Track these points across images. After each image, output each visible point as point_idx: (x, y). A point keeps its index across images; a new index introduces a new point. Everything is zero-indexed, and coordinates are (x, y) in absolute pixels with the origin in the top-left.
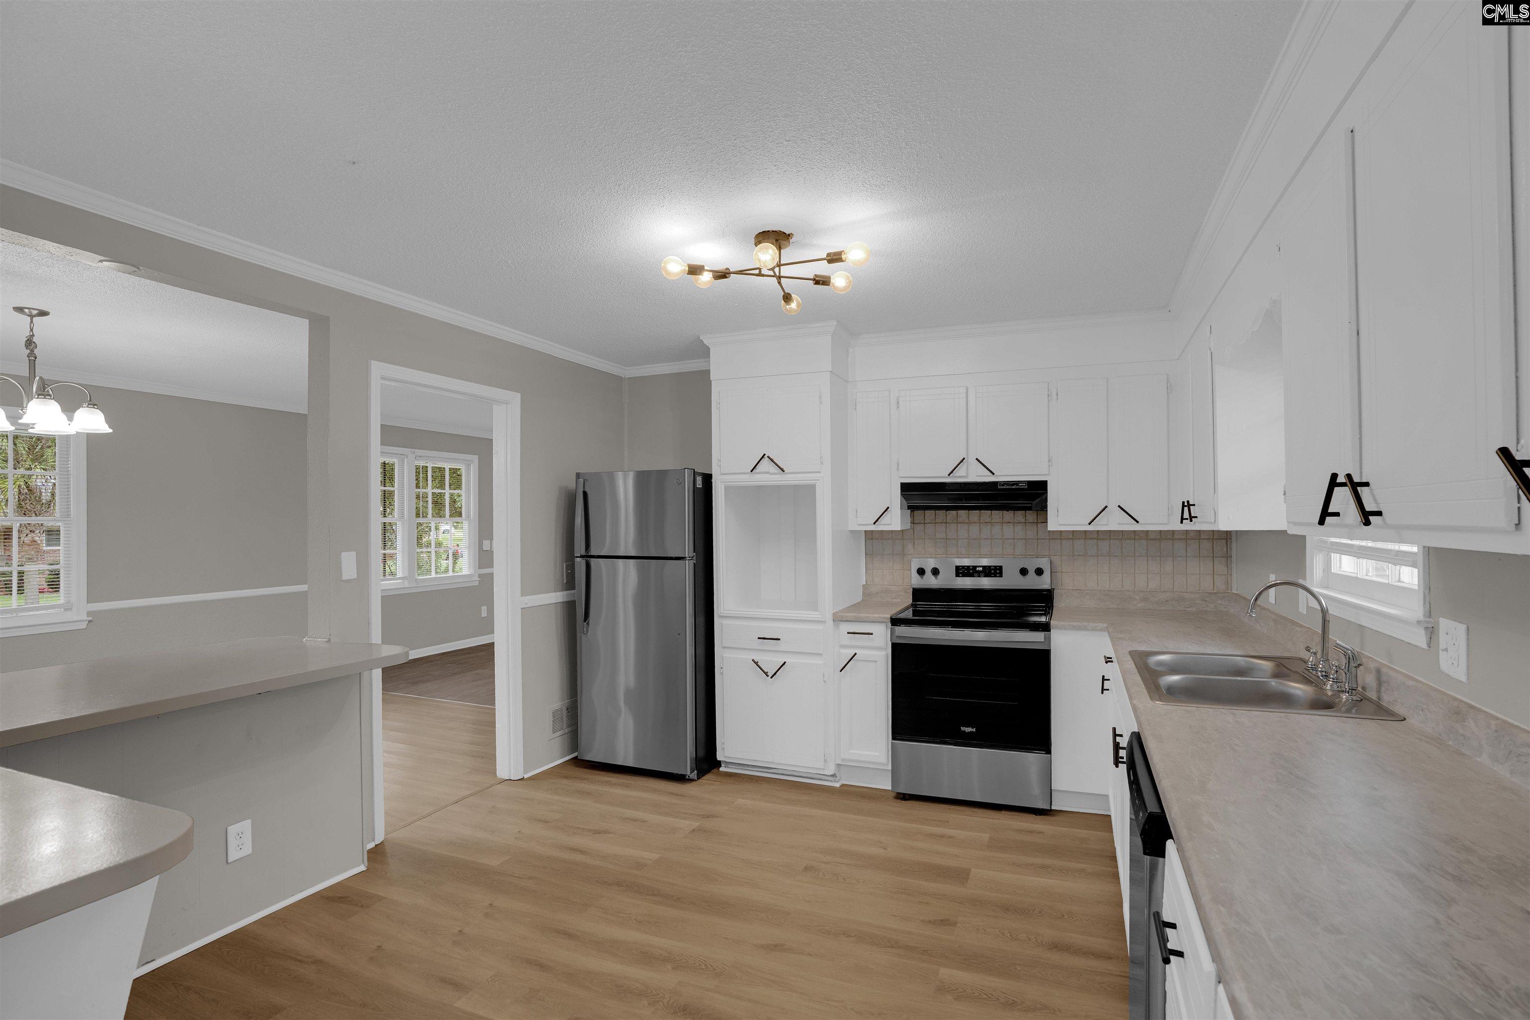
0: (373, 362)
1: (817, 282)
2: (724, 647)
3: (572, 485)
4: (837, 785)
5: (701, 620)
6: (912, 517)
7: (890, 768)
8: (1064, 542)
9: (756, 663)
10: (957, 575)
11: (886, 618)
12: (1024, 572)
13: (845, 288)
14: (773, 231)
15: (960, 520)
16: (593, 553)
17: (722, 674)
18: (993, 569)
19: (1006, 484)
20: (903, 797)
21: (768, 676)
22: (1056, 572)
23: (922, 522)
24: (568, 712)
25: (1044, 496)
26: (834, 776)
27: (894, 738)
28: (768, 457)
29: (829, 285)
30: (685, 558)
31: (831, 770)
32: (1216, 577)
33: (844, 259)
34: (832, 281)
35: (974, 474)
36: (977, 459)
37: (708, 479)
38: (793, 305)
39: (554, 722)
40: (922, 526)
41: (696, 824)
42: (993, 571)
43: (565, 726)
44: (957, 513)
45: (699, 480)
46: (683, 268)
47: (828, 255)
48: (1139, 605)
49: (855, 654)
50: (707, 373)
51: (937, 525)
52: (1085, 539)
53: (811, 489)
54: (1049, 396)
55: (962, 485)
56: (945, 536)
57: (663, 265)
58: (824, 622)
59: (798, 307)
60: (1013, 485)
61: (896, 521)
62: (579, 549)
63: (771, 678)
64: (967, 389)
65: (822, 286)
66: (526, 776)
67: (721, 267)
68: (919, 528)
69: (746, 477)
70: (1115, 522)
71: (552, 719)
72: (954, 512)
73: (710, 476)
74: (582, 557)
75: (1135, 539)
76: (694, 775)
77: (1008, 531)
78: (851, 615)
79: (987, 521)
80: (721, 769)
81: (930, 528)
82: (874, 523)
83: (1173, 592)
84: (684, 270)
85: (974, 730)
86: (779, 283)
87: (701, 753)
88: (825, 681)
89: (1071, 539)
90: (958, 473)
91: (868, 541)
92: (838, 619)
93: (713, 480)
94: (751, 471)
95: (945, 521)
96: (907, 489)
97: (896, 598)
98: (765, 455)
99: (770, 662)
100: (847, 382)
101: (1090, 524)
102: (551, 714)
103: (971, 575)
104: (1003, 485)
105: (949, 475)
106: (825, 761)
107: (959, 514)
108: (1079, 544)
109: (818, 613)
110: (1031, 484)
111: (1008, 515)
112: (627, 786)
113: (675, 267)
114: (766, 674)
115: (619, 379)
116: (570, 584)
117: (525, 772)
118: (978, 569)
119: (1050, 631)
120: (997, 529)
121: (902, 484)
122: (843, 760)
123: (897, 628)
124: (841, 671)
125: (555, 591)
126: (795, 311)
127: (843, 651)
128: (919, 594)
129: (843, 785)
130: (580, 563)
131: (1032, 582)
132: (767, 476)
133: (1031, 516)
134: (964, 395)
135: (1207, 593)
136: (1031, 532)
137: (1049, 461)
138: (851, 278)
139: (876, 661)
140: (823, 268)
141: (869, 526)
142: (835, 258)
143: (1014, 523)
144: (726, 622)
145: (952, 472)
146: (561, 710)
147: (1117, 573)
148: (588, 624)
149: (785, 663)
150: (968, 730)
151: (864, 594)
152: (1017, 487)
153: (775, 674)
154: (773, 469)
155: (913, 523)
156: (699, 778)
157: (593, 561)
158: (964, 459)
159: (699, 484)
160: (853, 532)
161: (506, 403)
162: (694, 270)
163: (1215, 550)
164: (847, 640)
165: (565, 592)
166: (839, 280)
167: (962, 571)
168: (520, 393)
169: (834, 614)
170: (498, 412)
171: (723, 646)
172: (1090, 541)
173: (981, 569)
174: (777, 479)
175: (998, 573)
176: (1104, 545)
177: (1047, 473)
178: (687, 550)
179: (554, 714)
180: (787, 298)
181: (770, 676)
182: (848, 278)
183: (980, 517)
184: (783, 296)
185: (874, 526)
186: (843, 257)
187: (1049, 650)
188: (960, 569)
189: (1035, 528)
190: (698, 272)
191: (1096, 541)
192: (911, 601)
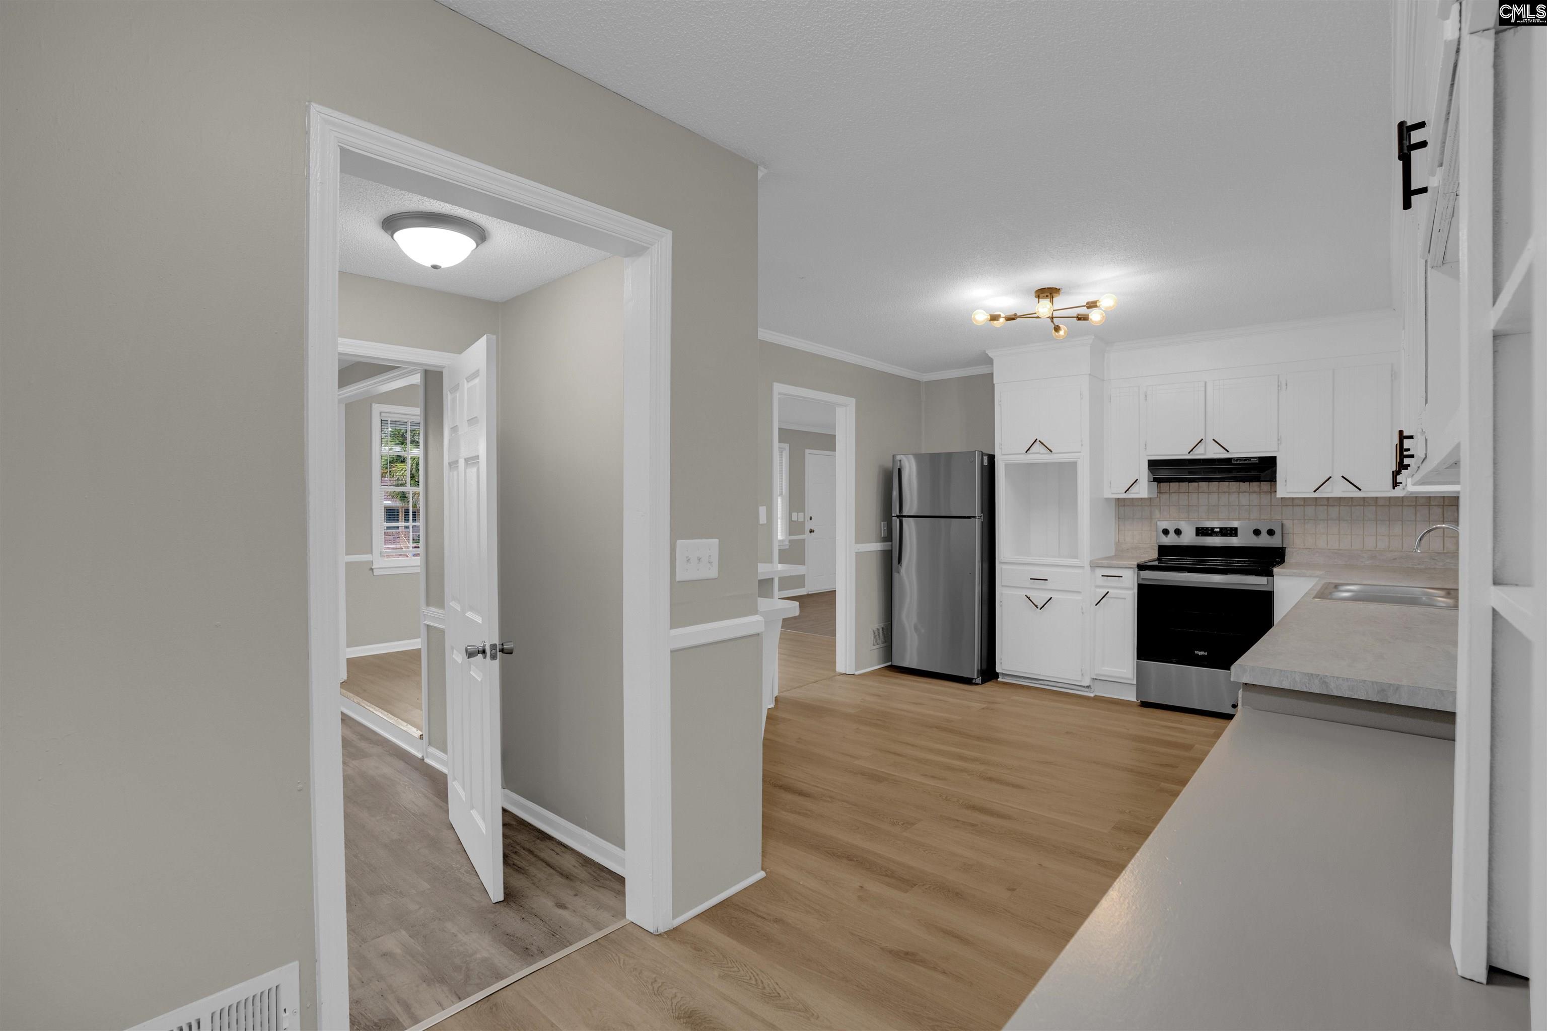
0: (775, 384)
1: (1079, 319)
2: (1003, 586)
3: (889, 464)
4: (1092, 695)
5: (986, 566)
6: (1159, 489)
7: (1135, 682)
8: (1295, 508)
9: (1029, 598)
10: (1197, 534)
11: (1134, 565)
12: (1257, 532)
13: (1100, 321)
14: (1048, 288)
15: (1200, 490)
16: (905, 513)
17: (1001, 606)
18: (1229, 530)
19: (1240, 460)
20: (1145, 704)
21: (1037, 608)
22: (1288, 534)
23: (1168, 492)
24: (883, 632)
25: (1274, 469)
26: (1088, 687)
27: (1139, 658)
28: (1039, 441)
29: (1088, 320)
30: (975, 517)
31: (1086, 683)
32: (1446, 539)
33: (1098, 306)
34: (1091, 317)
35: (1212, 452)
36: (1214, 440)
37: (992, 458)
38: (1062, 333)
39: (874, 638)
40: (1167, 496)
41: (984, 706)
42: (1229, 532)
43: (881, 642)
44: (1198, 485)
45: (986, 459)
46: (986, 317)
47: (1088, 303)
48: (1368, 562)
49: (1108, 592)
50: (991, 375)
51: (1181, 495)
52: (1316, 505)
53: (1073, 466)
54: (1279, 386)
55: (1201, 461)
56: (1187, 503)
57: (973, 317)
58: (1082, 567)
59: (1065, 334)
60: (1245, 460)
61: (1144, 489)
62: (896, 511)
63: (1040, 609)
64: (1206, 383)
65: (1084, 321)
66: (857, 673)
67: (1010, 313)
68: (1165, 497)
69: (1022, 457)
70: (1338, 490)
71: (873, 635)
72: (1196, 484)
73: (994, 456)
74: (898, 516)
75: (1364, 506)
76: (979, 680)
77: (1244, 499)
78: (1105, 562)
79: (1225, 490)
80: (998, 680)
81: (1174, 497)
82: (1125, 492)
83: (1402, 551)
84: (988, 319)
85: (1206, 654)
86: (1052, 322)
87: (984, 667)
88: (1083, 613)
89: (1302, 505)
90: (1196, 451)
91: (1120, 508)
92: (1094, 566)
93: (996, 460)
94: (1026, 452)
95: (1187, 491)
96: (1154, 465)
97: (1144, 553)
98: (1037, 439)
99: (1040, 597)
100: (1104, 380)
101: (1315, 491)
102: (872, 633)
103: (1211, 535)
104: (1237, 460)
105: (1189, 453)
106: (1082, 675)
107: (1200, 485)
108: (1310, 510)
109: (1078, 560)
110: (1262, 460)
111: (1245, 486)
112: (930, 683)
113: (981, 317)
114: (1036, 606)
115: (918, 383)
116: (888, 538)
117: (856, 670)
118: (1215, 530)
119: (1273, 576)
120: (1234, 497)
121: (1149, 461)
122: (1097, 675)
123: (1141, 572)
124: (1096, 605)
125: (876, 542)
126: (1063, 336)
127: (1098, 590)
128: (1163, 550)
129: (1096, 696)
130: (896, 521)
131: (1265, 541)
132: (1038, 456)
133: (1265, 486)
134: (1203, 389)
135: (1436, 553)
136: (1265, 499)
137: (1278, 440)
138: (1104, 315)
139: (1125, 599)
140: (1083, 311)
141: (1122, 495)
142: (1092, 305)
143: (1250, 493)
144: (1004, 566)
145: (1192, 450)
146: (878, 629)
147: (1346, 535)
148: (901, 566)
149: (1051, 598)
150: (1201, 653)
151: (1116, 550)
152: (1250, 462)
153: (1043, 606)
154: (1043, 450)
155: (1159, 492)
156: (982, 683)
157: (904, 519)
158: (1202, 440)
159: (986, 463)
160: (1107, 500)
161: (846, 406)
162: (994, 318)
163: (1445, 515)
164: (1101, 581)
165: (882, 544)
166: (1095, 316)
167: (1201, 532)
168: (854, 398)
169: (1091, 562)
170: (840, 412)
171: (1003, 584)
172: (1321, 508)
173: (1218, 530)
174: (1046, 458)
175: (1234, 534)
176: (1334, 511)
177: (1276, 450)
178: (977, 512)
179: (875, 631)
180: (1057, 329)
181: (1040, 608)
182: (1102, 314)
183: (1219, 487)
184: (1055, 328)
185: (1125, 494)
186: (1098, 304)
187: (1271, 591)
188: (1200, 530)
189: (1269, 496)
190: (997, 319)
191: (1326, 507)
192: (1156, 556)
